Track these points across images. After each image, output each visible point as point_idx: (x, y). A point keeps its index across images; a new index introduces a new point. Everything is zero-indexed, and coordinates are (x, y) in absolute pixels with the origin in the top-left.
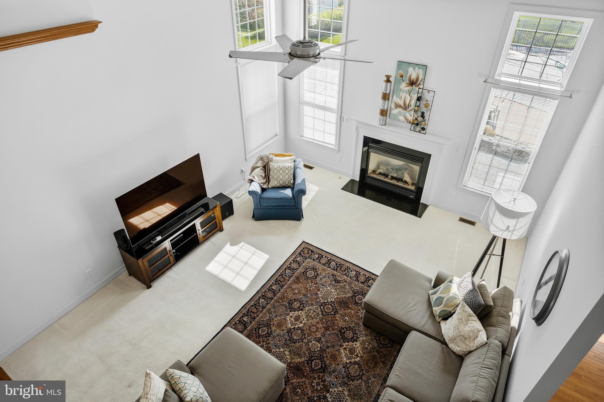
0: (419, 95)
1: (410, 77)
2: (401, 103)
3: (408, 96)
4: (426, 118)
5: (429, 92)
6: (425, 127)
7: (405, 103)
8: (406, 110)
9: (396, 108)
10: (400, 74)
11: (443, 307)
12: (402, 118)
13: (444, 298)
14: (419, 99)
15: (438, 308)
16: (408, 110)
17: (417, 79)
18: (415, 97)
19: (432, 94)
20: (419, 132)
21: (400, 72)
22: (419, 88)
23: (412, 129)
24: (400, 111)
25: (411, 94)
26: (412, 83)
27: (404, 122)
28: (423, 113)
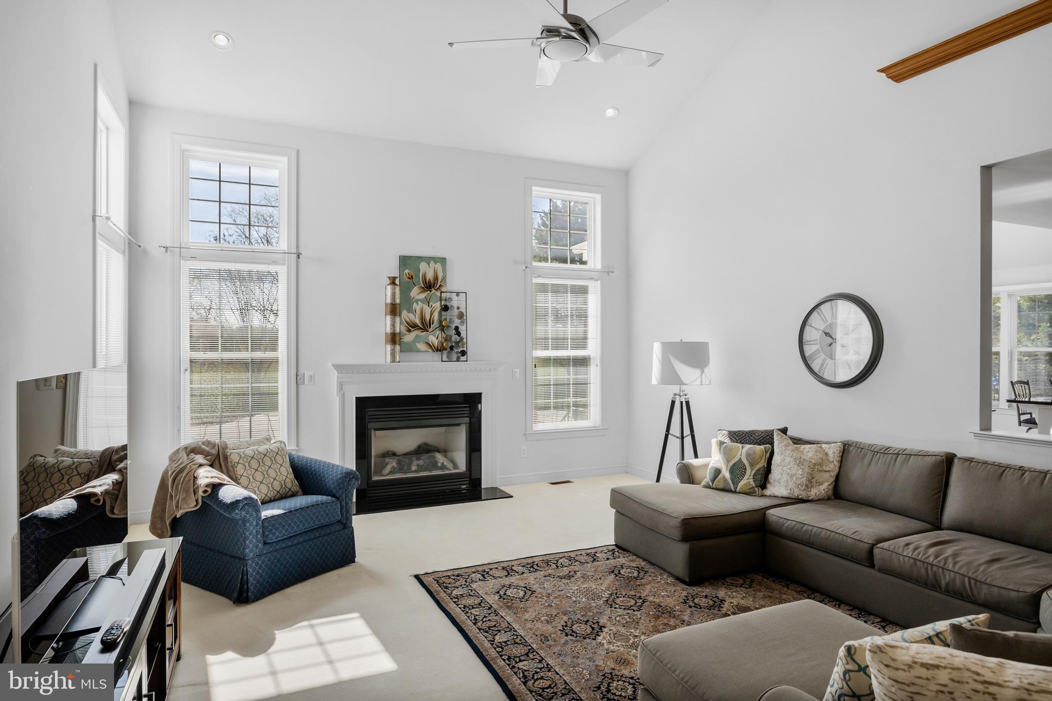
0: (443, 303)
1: (424, 276)
2: (417, 321)
3: (425, 306)
4: (463, 334)
5: (458, 294)
6: (465, 349)
7: (422, 318)
8: (427, 331)
9: (409, 331)
10: (408, 275)
11: (752, 470)
12: (422, 346)
13: (740, 460)
14: (445, 308)
15: (746, 477)
16: (430, 330)
17: (436, 278)
18: (437, 306)
19: (462, 296)
20: (458, 360)
21: (407, 271)
22: (441, 292)
23: (445, 358)
24: (417, 336)
25: (431, 303)
26: (429, 286)
27: (427, 351)
28: (457, 328)
